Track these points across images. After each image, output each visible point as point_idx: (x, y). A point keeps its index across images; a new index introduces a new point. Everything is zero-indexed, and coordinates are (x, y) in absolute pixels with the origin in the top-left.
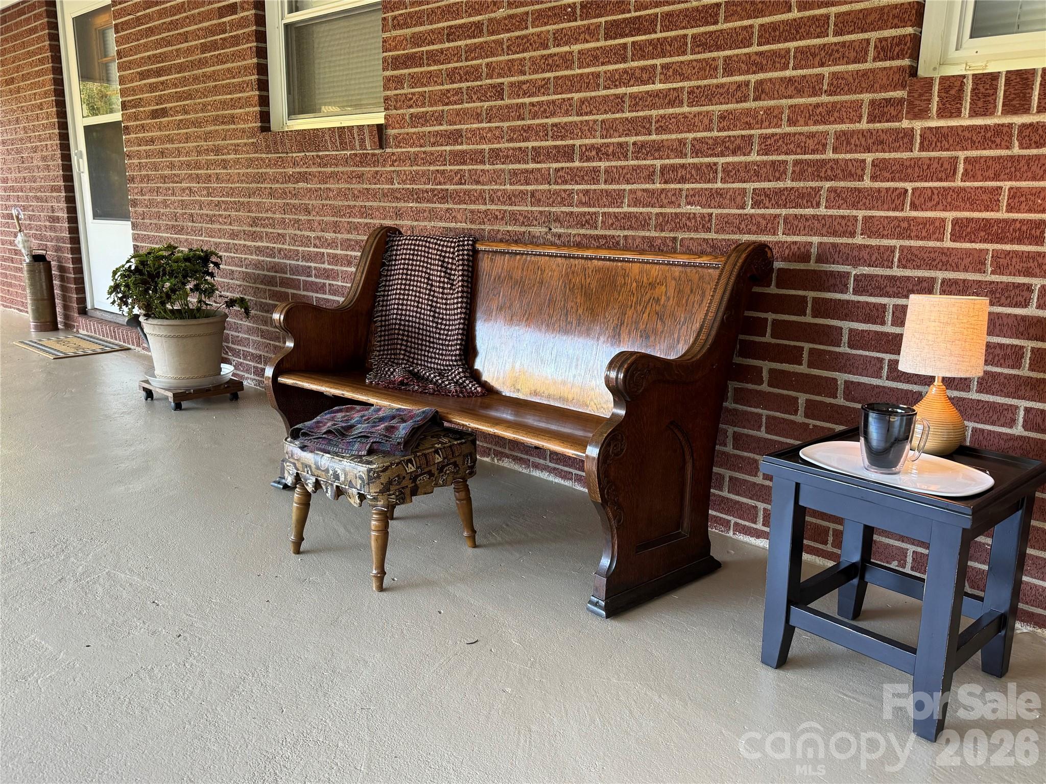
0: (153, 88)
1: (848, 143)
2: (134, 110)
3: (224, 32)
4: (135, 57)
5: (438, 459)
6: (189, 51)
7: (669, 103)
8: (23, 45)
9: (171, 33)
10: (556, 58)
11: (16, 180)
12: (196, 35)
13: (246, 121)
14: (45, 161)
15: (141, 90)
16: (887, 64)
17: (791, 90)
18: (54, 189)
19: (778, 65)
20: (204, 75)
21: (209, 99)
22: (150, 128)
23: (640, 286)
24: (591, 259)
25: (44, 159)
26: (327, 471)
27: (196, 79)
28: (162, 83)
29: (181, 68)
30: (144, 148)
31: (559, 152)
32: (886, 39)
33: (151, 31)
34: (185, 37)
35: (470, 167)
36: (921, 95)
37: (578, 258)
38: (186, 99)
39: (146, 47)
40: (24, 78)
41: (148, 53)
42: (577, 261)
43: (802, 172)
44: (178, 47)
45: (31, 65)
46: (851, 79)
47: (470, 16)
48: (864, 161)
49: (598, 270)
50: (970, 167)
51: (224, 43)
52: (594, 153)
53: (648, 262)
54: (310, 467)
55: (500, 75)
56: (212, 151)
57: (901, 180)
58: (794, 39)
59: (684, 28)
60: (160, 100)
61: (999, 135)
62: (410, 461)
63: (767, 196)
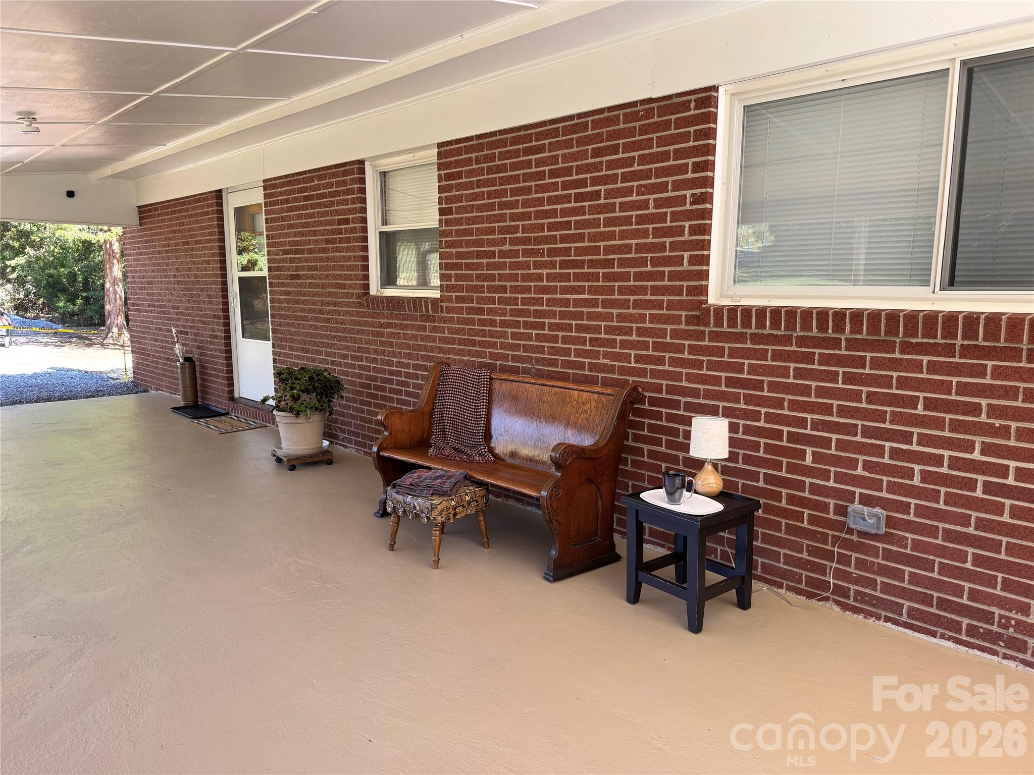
0: (291, 261)
1: (677, 335)
2: (277, 273)
3: (341, 234)
4: (280, 240)
5: (468, 498)
6: (317, 242)
7: (593, 305)
8: (197, 222)
9: (305, 229)
10: (535, 275)
11: (186, 308)
12: (322, 233)
13: (354, 288)
14: (210, 298)
15: (283, 261)
16: (692, 298)
17: (649, 306)
18: (215, 317)
19: (643, 293)
20: (327, 257)
21: (330, 272)
22: (289, 285)
23: (578, 403)
24: (553, 386)
25: (209, 296)
26: (410, 504)
27: (321, 259)
28: (298, 259)
29: (311, 251)
30: (284, 297)
31: (537, 325)
32: (691, 286)
33: (291, 226)
34: (314, 233)
35: (490, 328)
36: (706, 315)
37: (546, 385)
38: (314, 270)
39: (287, 235)
40: (197, 242)
41: (289, 239)
42: (545, 388)
43: (657, 347)
44: (310, 238)
45: (203, 235)
46: (676, 304)
47: (489, 246)
48: (684, 344)
49: (556, 393)
50: (731, 352)
51: (341, 241)
52: (556, 327)
53: (581, 391)
54: (401, 502)
55: (505, 281)
56: (331, 304)
57: (701, 355)
58: (650, 281)
59: (598, 268)
60: (296, 269)
61: (741, 338)
62: (452, 499)
63: (641, 358)
